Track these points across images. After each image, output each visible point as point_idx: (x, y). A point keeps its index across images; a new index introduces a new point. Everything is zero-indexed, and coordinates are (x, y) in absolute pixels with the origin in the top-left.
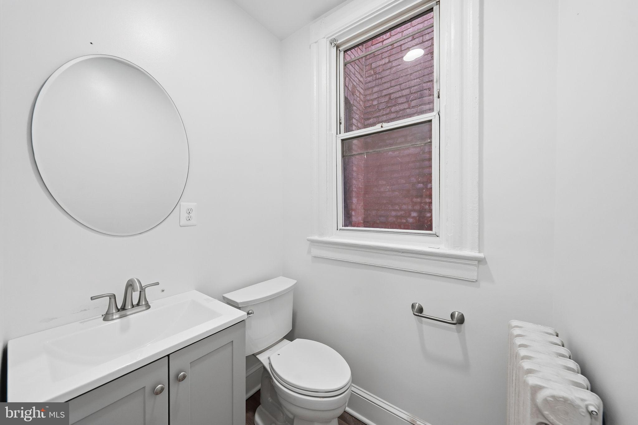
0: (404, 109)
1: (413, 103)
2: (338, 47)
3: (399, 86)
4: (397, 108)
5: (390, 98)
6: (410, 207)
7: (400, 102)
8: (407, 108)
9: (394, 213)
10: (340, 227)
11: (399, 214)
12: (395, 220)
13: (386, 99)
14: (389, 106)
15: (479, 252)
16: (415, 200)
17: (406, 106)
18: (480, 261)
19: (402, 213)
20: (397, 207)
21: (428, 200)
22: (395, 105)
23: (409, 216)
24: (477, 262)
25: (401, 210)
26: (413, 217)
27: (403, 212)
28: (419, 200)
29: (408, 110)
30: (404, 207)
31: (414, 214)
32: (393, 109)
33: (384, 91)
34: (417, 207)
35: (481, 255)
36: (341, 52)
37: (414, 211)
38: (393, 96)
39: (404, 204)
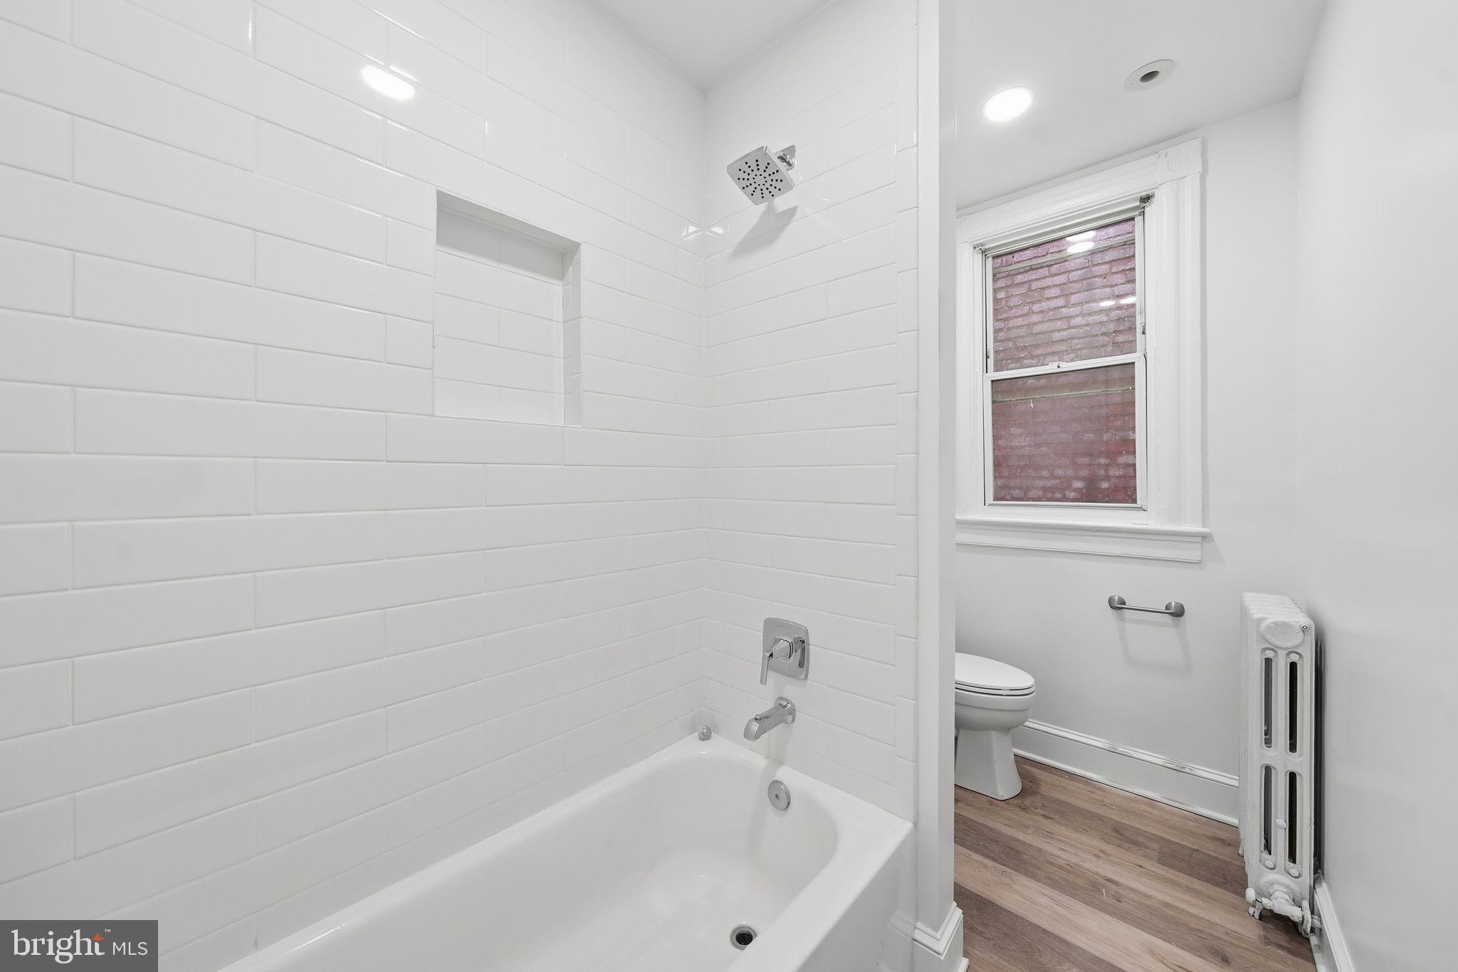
0: (1059, 308)
1: (1074, 299)
2: (984, 252)
3: (1046, 269)
4: (1044, 305)
5: (1030, 288)
6: (1070, 472)
7: (1050, 296)
8: (1062, 307)
9: (1039, 483)
10: (990, 499)
11: (1049, 483)
12: (1041, 494)
13: (1024, 289)
14: (1027, 301)
15: (1204, 527)
16: (1079, 460)
17: (1060, 302)
18: (1205, 537)
19: (1055, 482)
20: (1045, 473)
21: (1104, 460)
22: (1039, 301)
23: (1069, 487)
24: (1201, 538)
25: (1053, 477)
26: (1075, 490)
27: (1058, 481)
28: (1086, 460)
29: (1064, 311)
30: (1059, 472)
31: (1078, 484)
32: (1036, 307)
33: (1019, 277)
34: (1084, 473)
35: (1207, 530)
36: (988, 257)
37: (1078, 478)
38: (1034, 285)
39: (1060, 467)
